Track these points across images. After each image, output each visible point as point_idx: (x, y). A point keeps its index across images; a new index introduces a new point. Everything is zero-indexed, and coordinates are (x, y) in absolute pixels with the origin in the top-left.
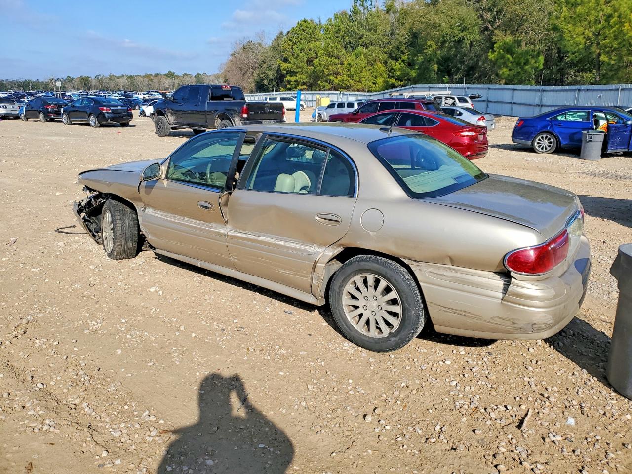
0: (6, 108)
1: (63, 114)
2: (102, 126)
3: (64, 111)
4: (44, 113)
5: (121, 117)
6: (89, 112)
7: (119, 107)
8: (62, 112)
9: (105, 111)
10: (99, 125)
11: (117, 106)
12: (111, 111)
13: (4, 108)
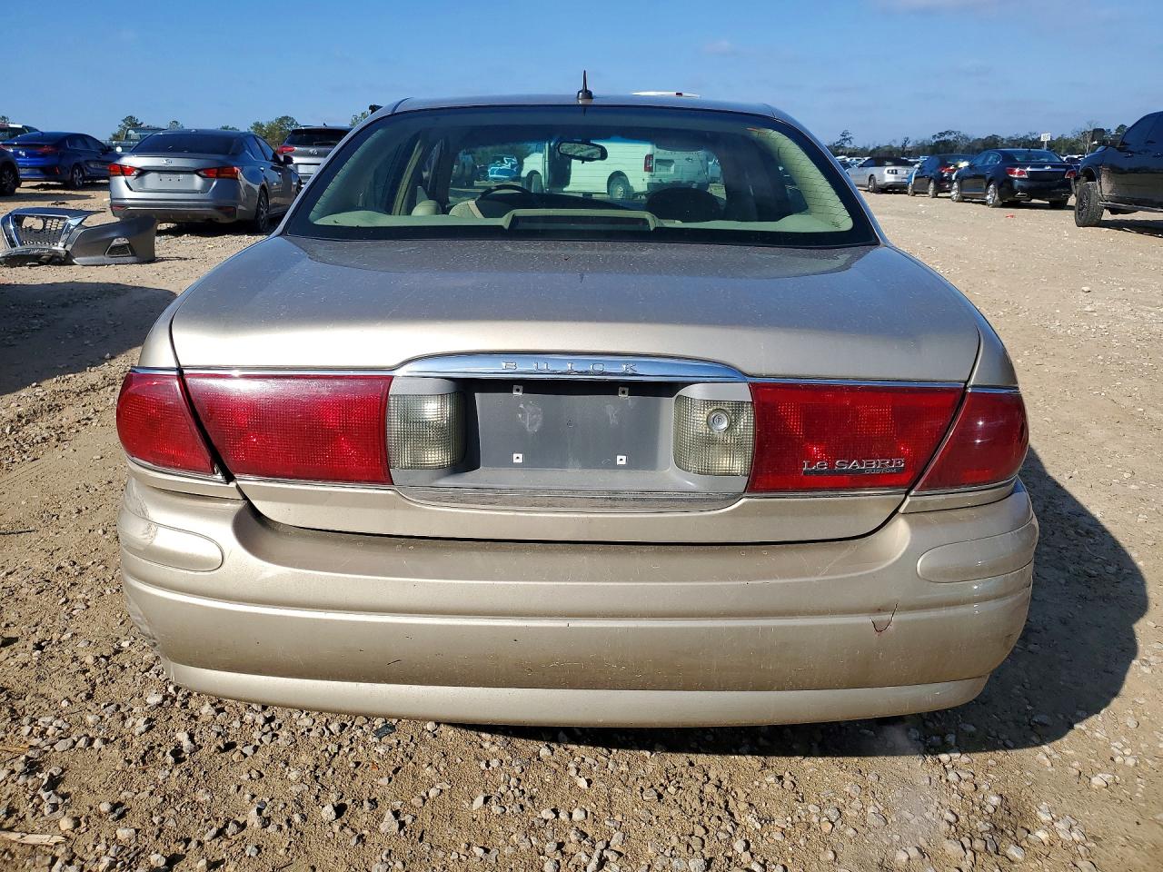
0: (896, 173)
1: (954, 181)
2: (1004, 205)
3: (957, 177)
4: (935, 183)
5: (1050, 188)
6: (988, 177)
7: (1048, 168)
8: (953, 178)
9: (1016, 176)
10: (1000, 203)
11: (1043, 167)
12: (1026, 177)
13: (892, 173)
